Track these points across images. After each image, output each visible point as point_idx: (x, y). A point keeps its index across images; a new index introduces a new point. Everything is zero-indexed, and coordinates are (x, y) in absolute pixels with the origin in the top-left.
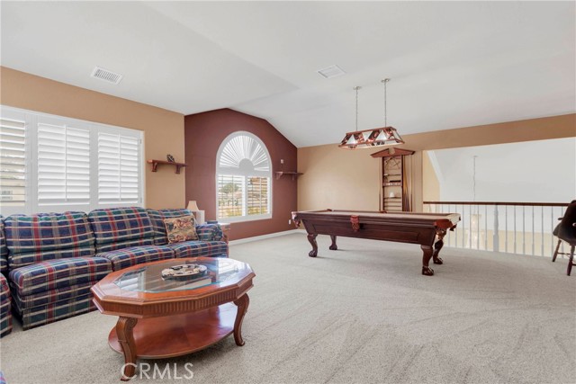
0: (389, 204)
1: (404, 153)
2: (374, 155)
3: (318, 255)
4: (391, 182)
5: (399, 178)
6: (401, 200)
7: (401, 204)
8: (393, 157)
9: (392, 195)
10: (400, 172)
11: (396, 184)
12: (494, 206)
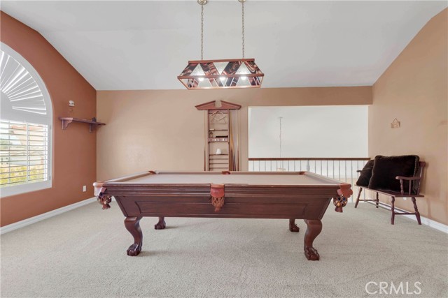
0: (215, 161)
1: (231, 107)
2: (199, 107)
3: (143, 249)
4: (217, 137)
5: (226, 134)
6: (227, 157)
7: (228, 161)
8: (219, 110)
9: (218, 152)
10: (226, 127)
11: (223, 139)
12: (306, 161)
